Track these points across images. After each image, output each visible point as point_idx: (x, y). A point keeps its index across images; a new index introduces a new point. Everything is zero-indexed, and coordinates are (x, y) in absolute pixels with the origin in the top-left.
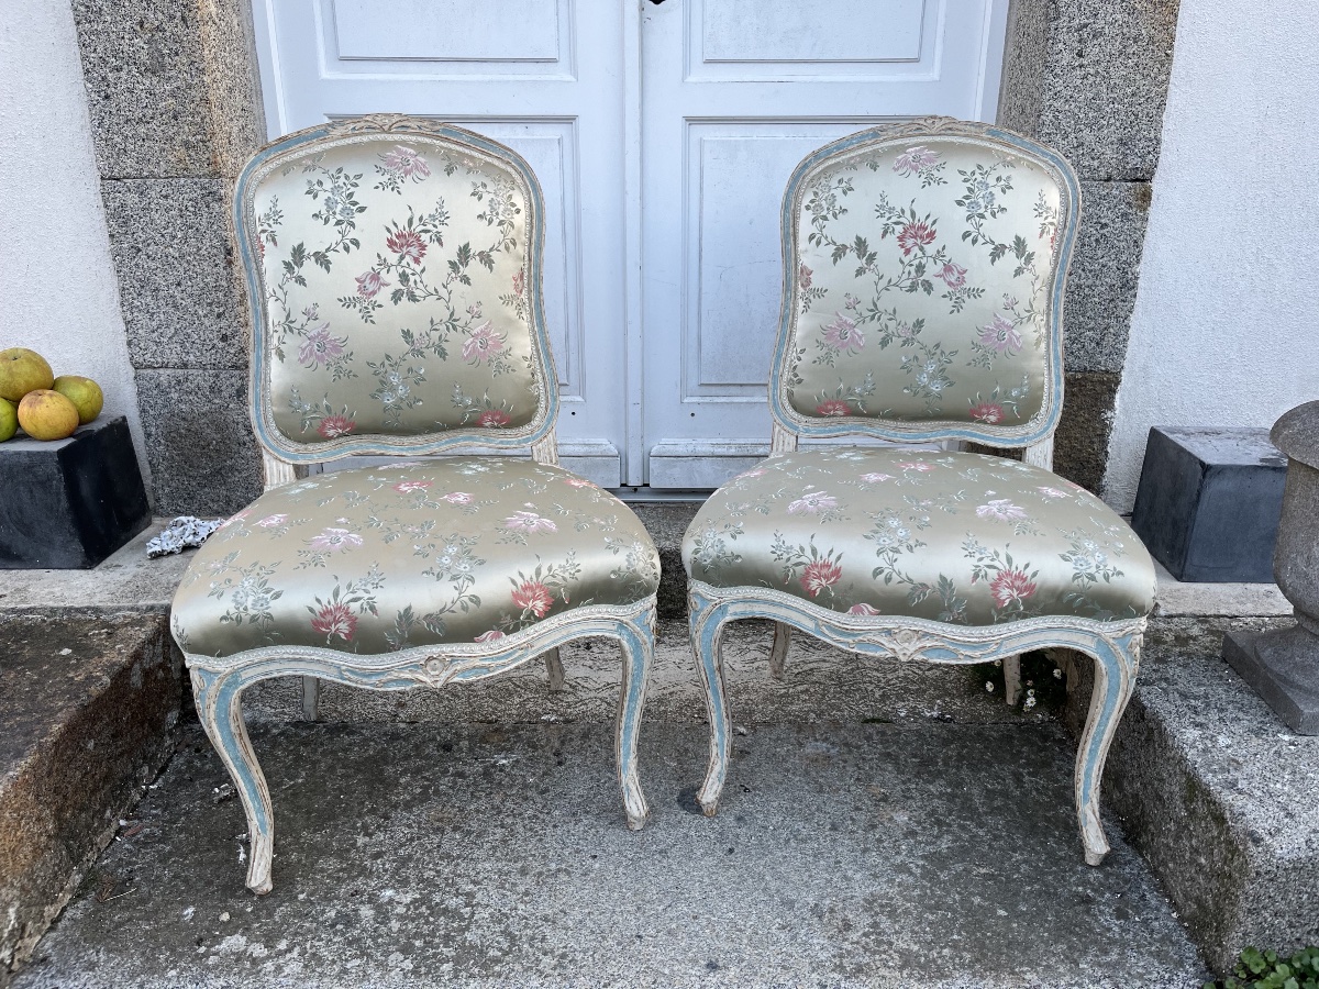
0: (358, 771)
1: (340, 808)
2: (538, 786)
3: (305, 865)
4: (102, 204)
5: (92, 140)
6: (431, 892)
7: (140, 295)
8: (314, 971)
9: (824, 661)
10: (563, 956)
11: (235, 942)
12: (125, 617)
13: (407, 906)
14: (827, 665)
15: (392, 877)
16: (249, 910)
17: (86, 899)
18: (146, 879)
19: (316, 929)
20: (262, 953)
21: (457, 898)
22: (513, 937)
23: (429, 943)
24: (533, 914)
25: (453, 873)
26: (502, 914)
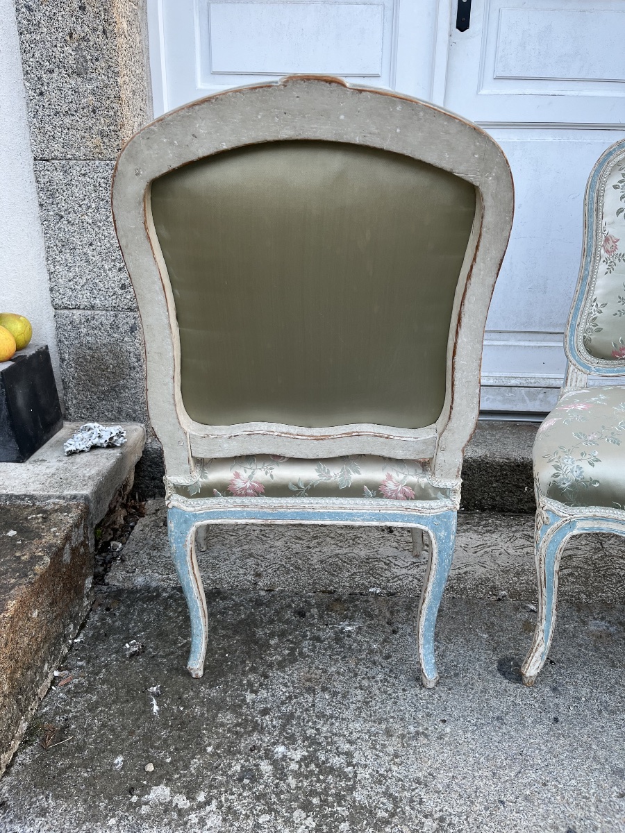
0: (236, 632)
1: (227, 665)
2: (381, 652)
3: (208, 720)
4: (35, 179)
5: (27, 128)
6: (316, 751)
7: (60, 252)
8: (232, 825)
9: (577, 549)
10: (442, 820)
11: (160, 792)
12: (54, 504)
13: (299, 762)
14: (580, 552)
15: (280, 733)
16: (168, 760)
17: (32, 745)
18: (80, 727)
19: (227, 782)
20: (185, 804)
21: (339, 756)
22: (395, 799)
23: (324, 802)
24: (406, 777)
25: (330, 732)
26: (380, 775)
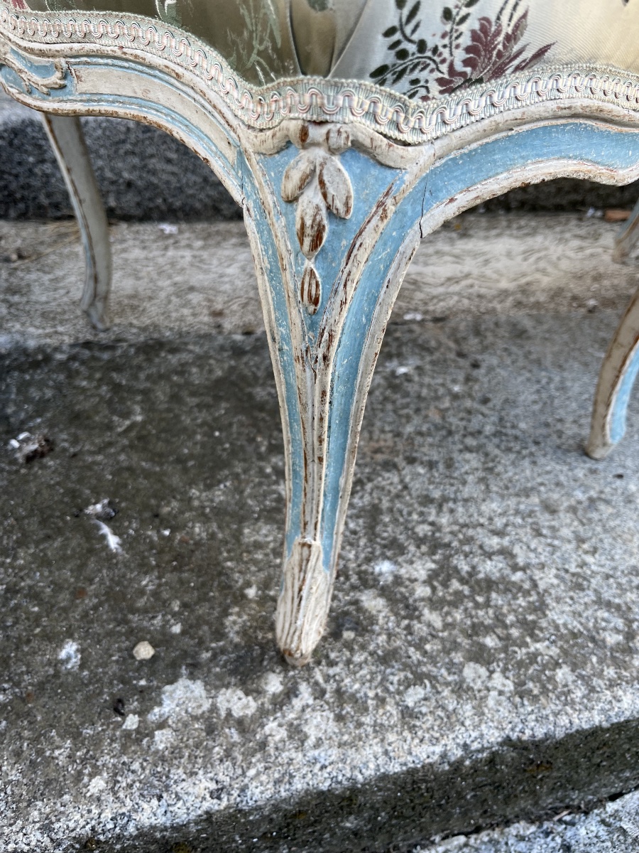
0: (218, 398)
1: (224, 450)
2: (471, 395)
3: (227, 543)
6: (446, 557)
8: (359, 724)
13: (429, 581)
15: (371, 540)
16: (177, 629)
20: (247, 706)
21: (491, 559)
22: (618, 607)
23: (507, 639)
24: (615, 569)
25: (456, 523)
26: (574, 575)
